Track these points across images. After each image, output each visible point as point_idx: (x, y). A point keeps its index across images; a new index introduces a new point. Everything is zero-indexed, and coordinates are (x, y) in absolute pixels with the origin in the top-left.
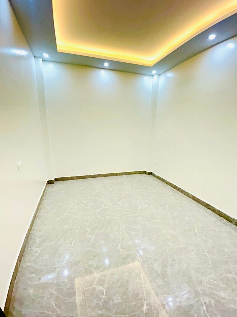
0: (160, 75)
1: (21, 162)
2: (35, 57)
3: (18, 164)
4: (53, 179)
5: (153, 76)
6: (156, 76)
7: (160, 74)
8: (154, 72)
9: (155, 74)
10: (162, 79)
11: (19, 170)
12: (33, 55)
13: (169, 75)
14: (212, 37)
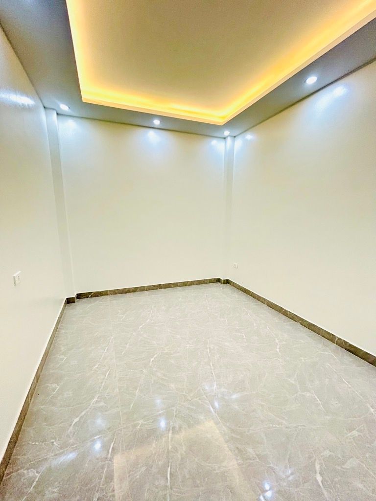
0: (235, 137)
1: (19, 272)
2: (44, 107)
3: (15, 275)
4: (75, 296)
5: (225, 138)
6: (229, 140)
7: (234, 135)
8: (227, 133)
9: (228, 137)
10: (239, 143)
11: (15, 285)
12: (43, 104)
13: (249, 136)
14: (311, 80)
